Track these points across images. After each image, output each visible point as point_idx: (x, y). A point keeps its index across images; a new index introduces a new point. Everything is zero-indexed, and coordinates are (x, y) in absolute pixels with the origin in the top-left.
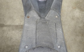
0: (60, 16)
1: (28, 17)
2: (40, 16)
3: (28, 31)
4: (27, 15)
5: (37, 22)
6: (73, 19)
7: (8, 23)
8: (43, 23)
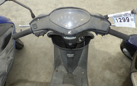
0: (86, 72)
1: (57, 71)
2: (67, 71)
3: (55, 83)
4: (56, 69)
5: (64, 76)
6: (103, 80)
7: (33, 79)
8: (70, 78)
